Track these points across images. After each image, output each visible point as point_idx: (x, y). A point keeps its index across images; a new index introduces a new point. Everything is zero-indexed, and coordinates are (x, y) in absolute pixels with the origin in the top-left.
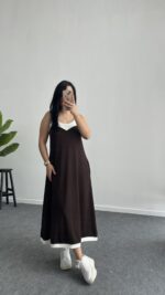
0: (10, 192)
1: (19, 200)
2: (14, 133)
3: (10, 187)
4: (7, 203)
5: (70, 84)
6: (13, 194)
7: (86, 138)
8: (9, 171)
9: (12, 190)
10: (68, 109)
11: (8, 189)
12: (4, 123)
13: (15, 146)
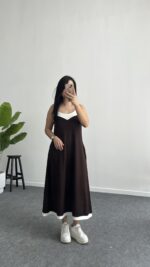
0: (19, 176)
1: (27, 183)
2: (22, 124)
3: (19, 171)
4: (17, 185)
5: (71, 79)
6: (22, 178)
7: (85, 126)
8: (19, 157)
9: (21, 174)
10: (70, 100)
11: (17, 174)
12: (13, 114)
13: (24, 135)
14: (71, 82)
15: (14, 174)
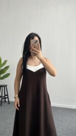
0: (6, 97)
3: (6, 94)
6: (8, 98)
9: (7, 95)
10: (35, 55)
11: (5, 95)
14: (36, 38)
15: (3, 95)
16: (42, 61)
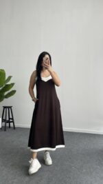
0: (11, 120)
1: (16, 125)
2: (13, 84)
3: (11, 117)
6: (13, 122)
7: (58, 86)
8: (11, 107)
10: (46, 68)
11: (9, 119)
13: (14, 92)
14: (47, 56)
16: (51, 74)
